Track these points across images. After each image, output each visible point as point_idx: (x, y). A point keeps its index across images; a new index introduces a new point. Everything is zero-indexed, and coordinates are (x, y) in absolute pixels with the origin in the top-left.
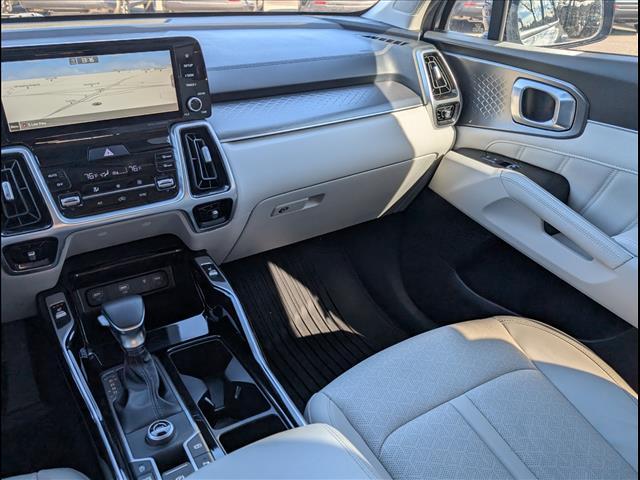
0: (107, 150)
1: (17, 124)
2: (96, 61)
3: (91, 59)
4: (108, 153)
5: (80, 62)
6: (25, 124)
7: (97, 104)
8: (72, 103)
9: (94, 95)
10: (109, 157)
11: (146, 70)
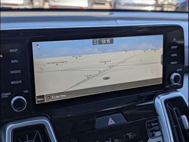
0: (111, 119)
1: (43, 97)
2: (112, 42)
3: (108, 40)
4: (111, 122)
5: (100, 43)
6: (49, 96)
7: (107, 78)
8: (89, 78)
9: (105, 71)
10: (112, 126)
11: (145, 50)
